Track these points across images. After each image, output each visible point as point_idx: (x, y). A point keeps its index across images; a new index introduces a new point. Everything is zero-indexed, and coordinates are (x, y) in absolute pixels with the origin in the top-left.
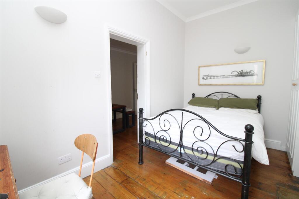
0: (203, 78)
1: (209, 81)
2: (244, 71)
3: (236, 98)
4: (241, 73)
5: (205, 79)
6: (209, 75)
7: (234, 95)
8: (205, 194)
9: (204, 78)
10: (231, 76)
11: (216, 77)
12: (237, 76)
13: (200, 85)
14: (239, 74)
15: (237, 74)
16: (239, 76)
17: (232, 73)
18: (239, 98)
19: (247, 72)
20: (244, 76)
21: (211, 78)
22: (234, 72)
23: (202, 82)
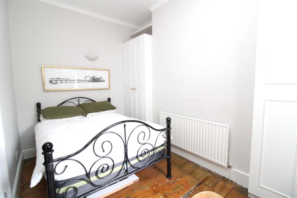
0: (51, 82)
1: (59, 86)
2: (95, 77)
3: (93, 102)
4: (94, 79)
5: (54, 84)
6: (58, 78)
7: (90, 99)
8: (147, 188)
9: (53, 81)
10: (84, 81)
11: (68, 82)
12: (89, 81)
13: (45, 91)
14: (91, 79)
15: (90, 79)
16: (92, 81)
17: (85, 78)
18: (95, 102)
19: (98, 78)
20: (96, 81)
21: (61, 83)
22: (87, 77)
23: (49, 86)
